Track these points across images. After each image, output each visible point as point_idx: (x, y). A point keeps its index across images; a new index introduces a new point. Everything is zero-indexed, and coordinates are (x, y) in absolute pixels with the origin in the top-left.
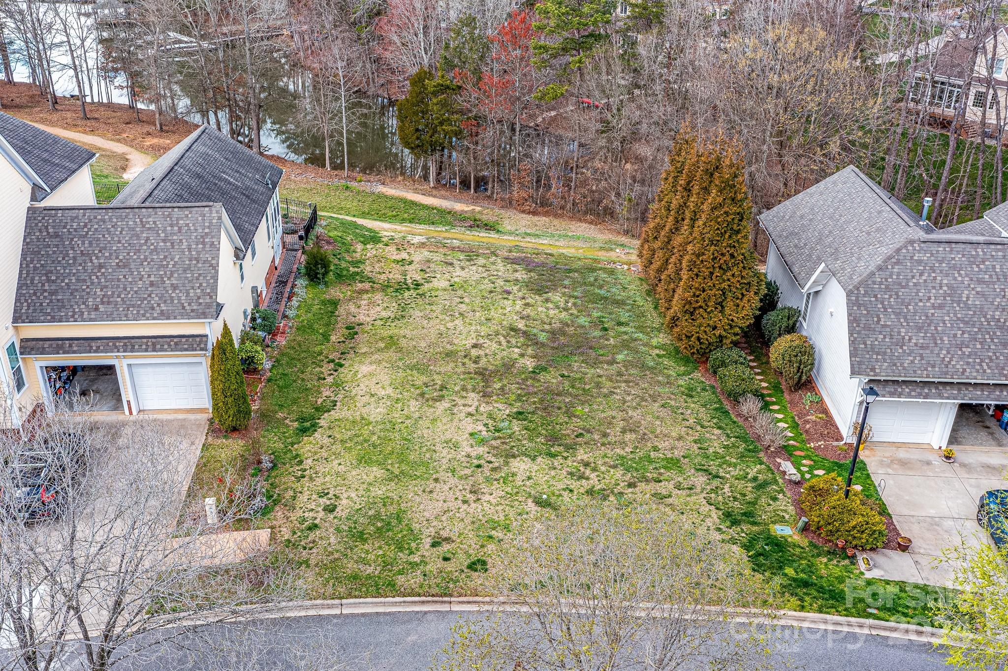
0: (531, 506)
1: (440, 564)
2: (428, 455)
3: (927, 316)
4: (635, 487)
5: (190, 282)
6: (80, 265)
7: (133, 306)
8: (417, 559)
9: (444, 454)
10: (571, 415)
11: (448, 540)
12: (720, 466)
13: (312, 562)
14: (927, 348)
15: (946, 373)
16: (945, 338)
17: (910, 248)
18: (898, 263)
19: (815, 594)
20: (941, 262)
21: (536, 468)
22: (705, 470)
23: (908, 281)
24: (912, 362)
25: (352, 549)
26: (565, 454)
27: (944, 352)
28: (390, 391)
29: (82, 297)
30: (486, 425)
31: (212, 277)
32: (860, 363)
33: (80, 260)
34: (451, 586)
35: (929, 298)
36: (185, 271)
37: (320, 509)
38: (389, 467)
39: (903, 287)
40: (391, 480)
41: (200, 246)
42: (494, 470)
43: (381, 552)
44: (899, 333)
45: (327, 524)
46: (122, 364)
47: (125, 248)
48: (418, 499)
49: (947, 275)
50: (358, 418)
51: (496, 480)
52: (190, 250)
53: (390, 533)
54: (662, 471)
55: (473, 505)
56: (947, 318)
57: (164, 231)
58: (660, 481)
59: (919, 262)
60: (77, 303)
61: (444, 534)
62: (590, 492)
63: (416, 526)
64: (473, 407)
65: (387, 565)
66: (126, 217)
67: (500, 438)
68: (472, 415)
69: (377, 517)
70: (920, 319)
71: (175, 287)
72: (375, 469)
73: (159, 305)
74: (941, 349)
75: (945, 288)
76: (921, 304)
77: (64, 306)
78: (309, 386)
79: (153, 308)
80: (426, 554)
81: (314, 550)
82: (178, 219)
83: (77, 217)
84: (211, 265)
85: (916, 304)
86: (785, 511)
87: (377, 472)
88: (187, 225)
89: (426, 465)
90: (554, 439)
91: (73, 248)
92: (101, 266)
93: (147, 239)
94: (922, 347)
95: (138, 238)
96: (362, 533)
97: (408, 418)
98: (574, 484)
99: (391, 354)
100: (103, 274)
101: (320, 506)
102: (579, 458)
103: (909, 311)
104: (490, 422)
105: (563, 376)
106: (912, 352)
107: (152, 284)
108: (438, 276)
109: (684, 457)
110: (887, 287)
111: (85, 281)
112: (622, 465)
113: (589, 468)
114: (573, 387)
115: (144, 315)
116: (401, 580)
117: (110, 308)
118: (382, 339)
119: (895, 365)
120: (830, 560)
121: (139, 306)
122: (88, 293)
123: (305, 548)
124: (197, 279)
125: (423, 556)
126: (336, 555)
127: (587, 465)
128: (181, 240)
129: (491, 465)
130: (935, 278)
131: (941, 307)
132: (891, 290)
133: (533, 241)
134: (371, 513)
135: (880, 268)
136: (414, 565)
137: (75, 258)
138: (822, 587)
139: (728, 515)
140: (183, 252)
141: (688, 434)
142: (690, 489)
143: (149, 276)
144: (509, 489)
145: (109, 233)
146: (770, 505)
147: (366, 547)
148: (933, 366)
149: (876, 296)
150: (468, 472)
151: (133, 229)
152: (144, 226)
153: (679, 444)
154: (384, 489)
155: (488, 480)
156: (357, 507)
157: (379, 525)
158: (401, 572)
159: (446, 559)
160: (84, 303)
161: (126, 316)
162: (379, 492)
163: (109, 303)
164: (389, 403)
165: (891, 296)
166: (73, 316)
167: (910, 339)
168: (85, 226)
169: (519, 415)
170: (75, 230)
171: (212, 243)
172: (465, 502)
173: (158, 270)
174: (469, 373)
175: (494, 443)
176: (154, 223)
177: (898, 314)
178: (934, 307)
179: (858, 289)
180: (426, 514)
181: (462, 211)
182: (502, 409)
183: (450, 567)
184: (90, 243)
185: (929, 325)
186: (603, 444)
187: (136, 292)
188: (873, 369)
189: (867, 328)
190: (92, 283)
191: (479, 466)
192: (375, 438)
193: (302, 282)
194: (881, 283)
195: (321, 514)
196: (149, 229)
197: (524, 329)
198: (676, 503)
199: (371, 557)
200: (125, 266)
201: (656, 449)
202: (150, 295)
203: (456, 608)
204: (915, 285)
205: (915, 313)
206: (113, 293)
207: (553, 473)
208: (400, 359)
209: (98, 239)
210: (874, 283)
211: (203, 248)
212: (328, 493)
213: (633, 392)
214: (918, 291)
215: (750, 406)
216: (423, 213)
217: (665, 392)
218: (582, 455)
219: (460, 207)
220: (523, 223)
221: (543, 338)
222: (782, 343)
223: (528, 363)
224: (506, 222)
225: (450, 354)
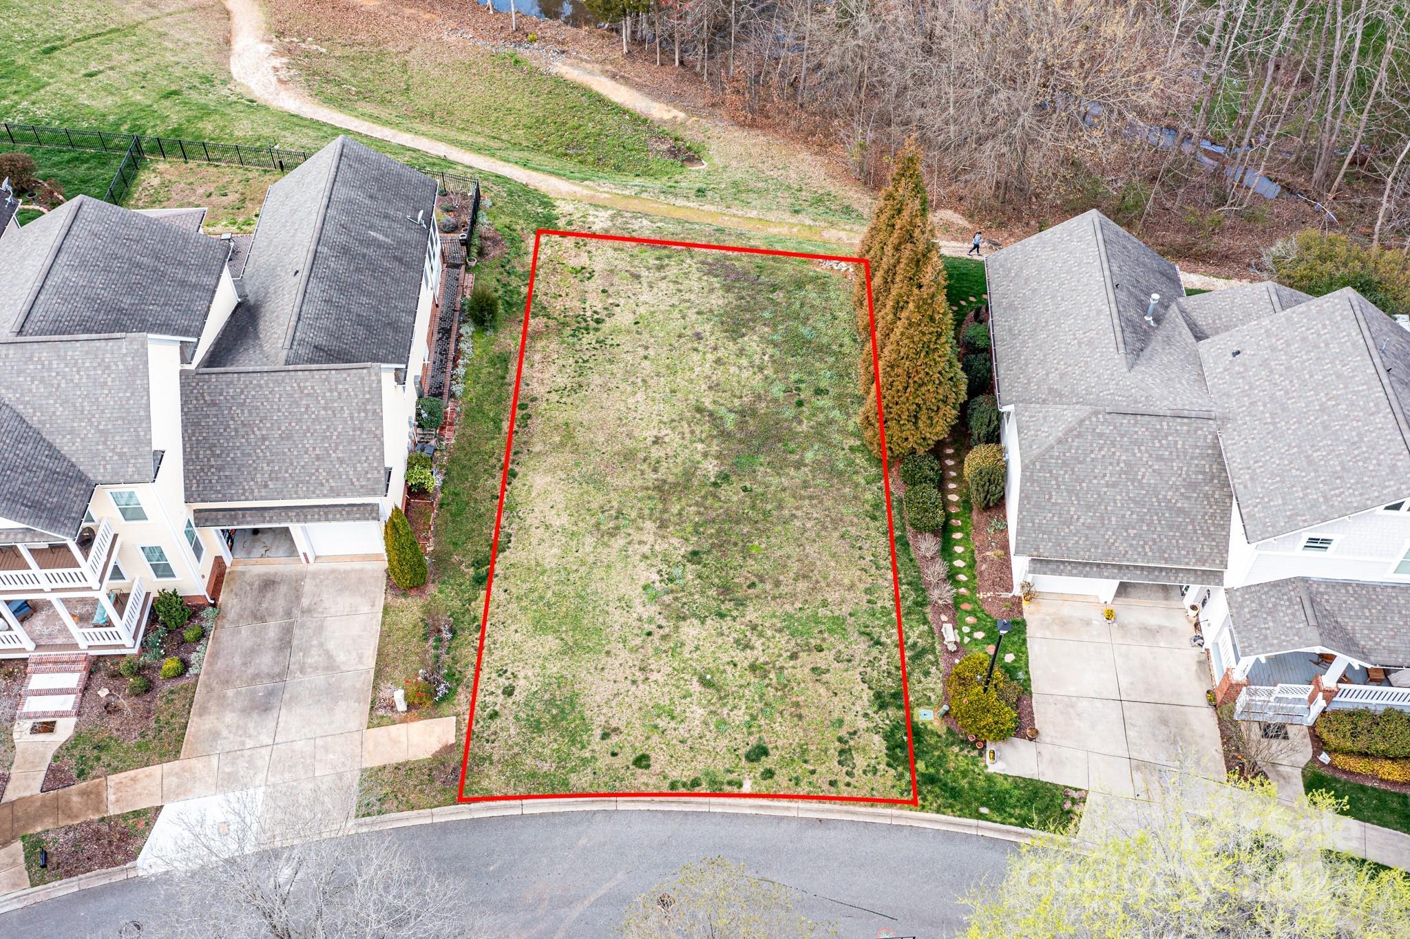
0: (696, 687)
1: (609, 759)
2: (601, 620)
3: (1099, 495)
4: (797, 658)
5: (356, 455)
6: (243, 437)
7: (302, 482)
8: (588, 755)
9: (617, 617)
10: (746, 554)
11: (616, 730)
12: (883, 627)
13: (495, 758)
14: (1094, 528)
15: (1108, 555)
16: (1113, 519)
17: (1094, 419)
18: (1079, 435)
19: (937, 790)
20: (1122, 436)
21: (704, 634)
22: (868, 634)
23: (1086, 455)
24: (1077, 542)
25: (530, 742)
26: (735, 613)
27: (1110, 533)
28: (565, 520)
29: (249, 473)
30: (659, 572)
31: (378, 450)
32: (1025, 542)
33: (242, 431)
34: (617, 784)
35: (1105, 475)
36: (349, 442)
37: (500, 692)
38: (563, 636)
39: (1080, 463)
40: (565, 653)
41: (363, 414)
42: (664, 638)
43: (556, 746)
44: (1069, 511)
45: (506, 711)
47: (286, 417)
48: (590, 678)
49: (1127, 450)
50: (533, 563)
51: (665, 652)
52: (352, 418)
53: (564, 723)
54: (826, 635)
55: (641, 686)
56: (1119, 497)
57: (324, 397)
58: (821, 650)
59: (1101, 435)
60: (245, 479)
61: (614, 723)
62: (753, 668)
63: (588, 714)
64: (648, 546)
65: (561, 760)
66: (283, 381)
67: (672, 591)
68: (647, 558)
69: (551, 702)
70: (1091, 498)
71: (341, 461)
72: (550, 638)
73: (327, 481)
74: (1107, 530)
75: (1122, 465)
76: (1095, 481)
77: (233, 483)
78: (483, 510)
79: (322, 485)
80: (597, 748)
81: (496, 744)
82: (336, 383)
83: (232, 382)
84: (376, 436)
85: (1090, 481)
86: (933, 690)
87: (551, 643)
88: (347, 390)
89: (598, 631)
90: (726, 590)
91: (233, 419)
92: (264, 438)
93: (307, 407)
94: (1089, 528)
95: (298, 406)
96: (538, 721)
97: (583, 563)
98: (739, 656)
99: (566, 457)
100: (267, 447)
101: (499, 687)
102: (748, 618)
103: (1082, 488)
104: (664, 567)
105: (745, 489)
106: (1078, 531)
107: (318, 458)
108: (622, 302)
109: (851, 615)
110: (1064, 462)
111: (250, 455)
112: (788, 627)
113: (756, 633)
114: (753, 507)
115: (314, 492)
116: (573, 778)
117: (279, 484)
118: (557, 427)
119: (1059, 545)
120: (962, 750)
121: (308, 482)
122: (255, 469)
123: (488, 741)
124: (363, 451)
125: (593, 751)
126: (516, 750)
127: (754, 628)
128: (342, 408)
129: (661, 632)
130: (1114, 453)
131: (1114, 485)
132: (1067, 465)
133: (740, 213)
134: (547, 696)
135: (1060, 442)
136: (585, 761)
137: (236, 430)
138: (945, 785)
139: (878, 696)
140: (346, 422)
141: (860, 580)
142: (849, 661)
143: (314, 449)
144: (676, 665)
145: (267, 400)
146: (920, 682)
147: (543, 739)
148: (1097, 547)
149: (1051, 472)
150: (638, 641)
151: (291, 396)
152: (302, 392)
153: (849, 596)
154: (559, 665)
155: (657, 650)
156: (534, 689)
157: (554, 712)
158: (573, 770)
159: (614, 754)
160: (252, 480)
161: (296, 493)
162: (553, 668)
163: (277, 479)
164: (564, 540)
165: (1066, 472)
166: (243, 494)
167: (1078, 518)
168: (242, 392)
169: (694, 556)
170: (232, 397)
171: (374, 412)
172: (634, 682)
173: (322, 441)
174: (647, 488)
175: (668, 599)
176: (313, 387)
177: (1070, 492)
178: (1107, 485)
179: (1034, 464)
180: (597, 698)
181: (661, 119)
182: (678, 547)
183: (618, 762)
184: (250, 413)
185: (1100, 504)
186: (774, 598)
187: (303, 467)
188: (1037, 549)
189: (1038, 506)
190: (258, 457)
191: (649, 634)
192: (549, 594)
193: (467, 329)
194: (1058, 458)
195: (501, 699)
196: (308, 395)
197: (711, 407)
198: (832, 681)
199: (547, 751)
200: (288, 439)
201: (825, 604)
202: (317, 470)
203: (621, 807)
204: (1093, 460)
205: (1089, 489)
206: (280, 468)
207: (720, 641)
208: (577, 465)
209: (257, 408)
210: (1051, 457)
211: (366, 417)
212: (506, 671)
213: (815, 515)
214: (1095, 467)
215: (928, 545)
216: (611, 121)
217: (847, 511)
218: (751, 614)
219: (659, 111)
220: (736, 149)
221: (730, 421)
222: (977, 458)
223: (711, 468)
224: (713, 146)
225: (629, 456)
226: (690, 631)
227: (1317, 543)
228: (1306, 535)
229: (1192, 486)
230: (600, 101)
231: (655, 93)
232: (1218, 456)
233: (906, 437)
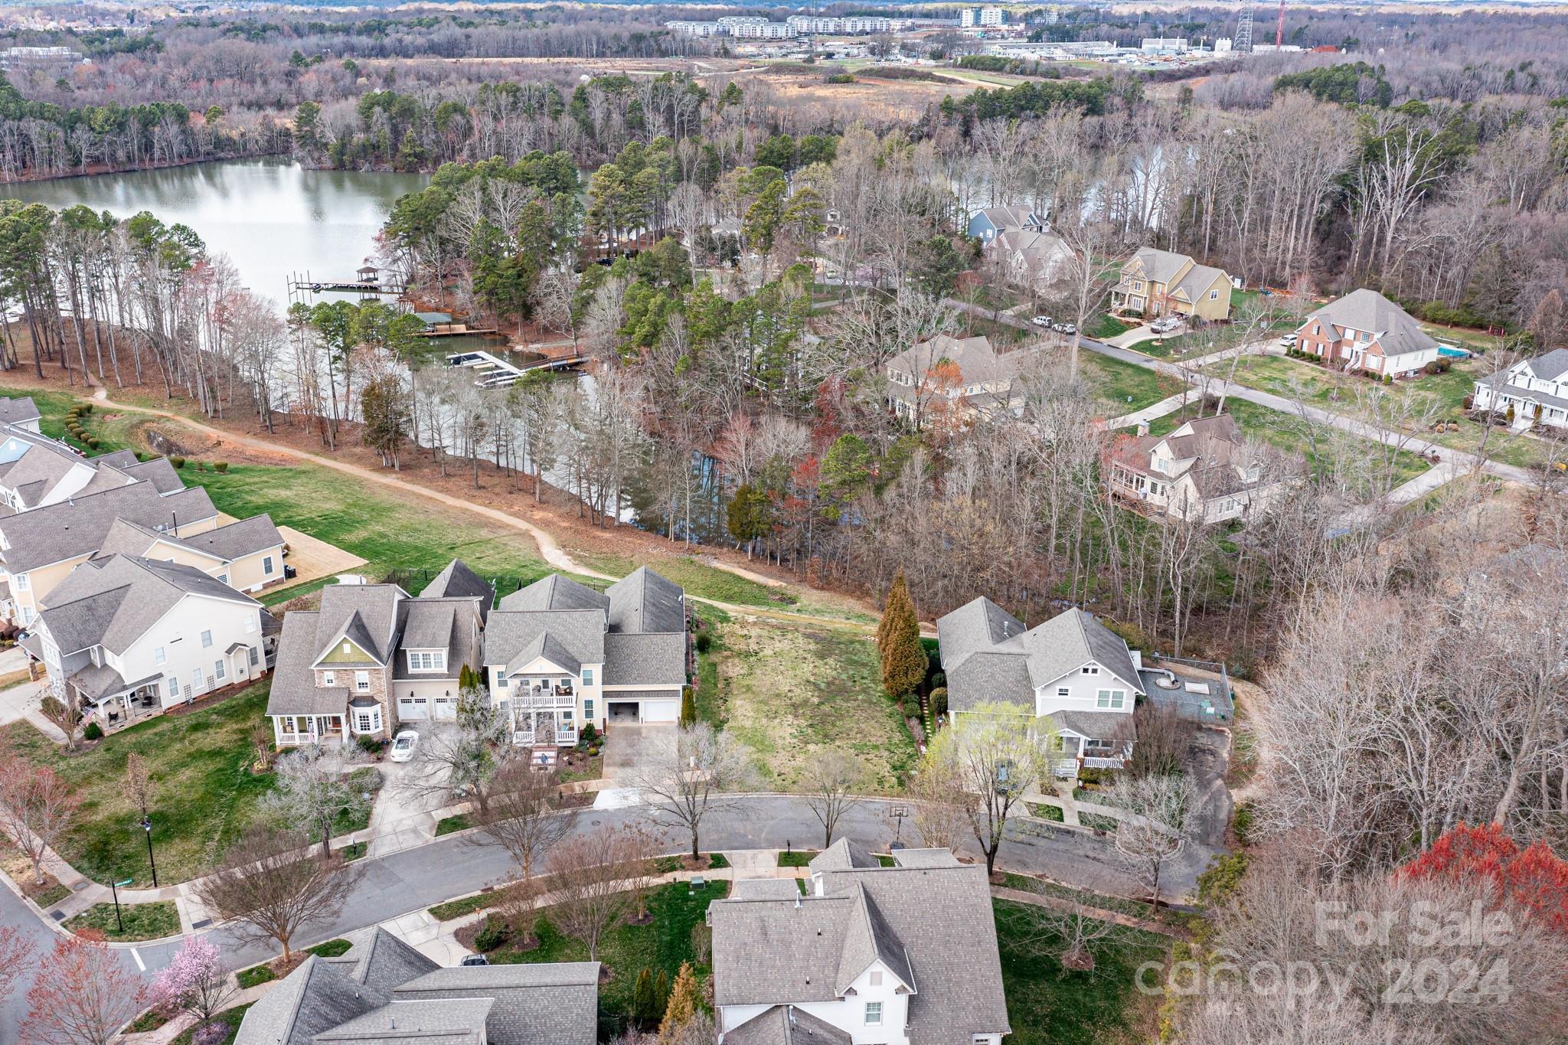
0: (816, 763)
1: (782, 782)
2: (773, 742)
3: (981, 686)
4: (858, 755)
5: (673, 667)
7: (651, 678)
9: (780, 741)
10: (834, 725)
11: (783, 773)
12: (895, 747)
13: (734, 781)
14: (980, 699)
16: (988, 695)
17: (976, 656)
18: (970, 662)
20: (988, 662)
21: (818, 747)
22: (889, 749)
23: (974, 670)
26: (830, 742)
28: (752, 713)
29: (629, 674)
30: (796, 729)
35: (983, 678)
38: (757, 746)
39: (972, 673)
40: (759, 751)
42: (801, 748)
44: (969, 693)
46: (642, 702)
48: (771, 759)
49: (991, 668)
50: (741, 725)
51: (801, 752)
54: (870, 749)
55: (793, 761)
56: (990, 687)
57: (661, 645)
58: (869, 753)
59: (979, 662)
60: (627, 676)
61: (782, 771)
63: (771, 768)
64: (790, 721)
67: (803, 735)
68: (790, 724)
70: (978, 687)
71: (667, 670)
73: (661, 677)
75: (989, 673)
76: (979, 680)
79: (659, 679)
82: (666, 640)
85: (977, 680)
87: (753, 748)
88: (670, 642)
89: (772, 745)
90: (826, 736)
93: (654, 649)
94: (978, 699)
96: (751, 770)
97: (762, 725)
98: (833, 754)
99: (749, 695)
103: (973, 683)
104: (798, 727)
105: (831, 706)
106: (974, 700)
108: (766, 646)
109: (881, 743)
110: (965, 673)
112: (854, 747)
113: (840, 748)
114: (836, 712)
115: (655, 682)
116: (767, 786)
117: (641, 679)
118: (743, 686)
119: (966, 706)
122: (631, 673)
125: (775, 779)
127: (839, 746)
129: (799, 746)
130: (985, 669)
131: (987, 682)
132: (967, 674)
133: (821, 618)
134: (753, 763)
135: (963, 665)
136: (772, 781)
139: (894, 766)
141: (885, 734)
142: (881, 756)
144: (806, 756)
146: (912, 763)
147: (754, 775)
149: (960, 677)
150: (790, 748)
153: (880, 738)
154: (757, 755)
155: (798, 751)
156: (747, 761)
157: (756, 767)
159: (783, 779)
160: (630, 677)
161: (648, 682)
162: (755, 756)
163: (640, 677)
164: (753, 719)
165: (966, 677)
166: (626, 682)
167: (973, 695)
169: (811, 726)
172: (789, 760)
174: (788, 704)
175: (800, 737)
177: (969, 684)
178: (984, 682)
179: (953, 674)
180: (775, 764)
181: (774, 586)
182: (803, 723)
183: (785, 782)
185: (981, 689)
186: (847, 738)
187: (651, 672)
188: (957, 708)
189: (956, 690)
191: (794, 747)
192: (749, 734)
193: (696, 653)
194: (963, 671)
197: (813, 680)
198: (874, 762)
199: (755, 779)
201: (870, 740)
202: (657, 673)
204: (977, 672)
205: (976, 683)
207: (825, 750)
208: (754, 697)
210: (960, 671)
213: (864, 714)
214: (978, 674)
215: (914, 722)
216: (747, 588)
217: (879, 714)
218: (837, 743)
219: (772, 583)
220: (814, 598)
221: (823, 686)
222: (936, 692)
223: (816, 700)
224: (803, 596)
225: (778, 695)
226: (811, 747)
227: (1063, 693)
228: (1058, 687)
229: (1018, 681)
230: (740, 579)
231: (771, 576)
232: (1025, 669)
233: (904, 682)
